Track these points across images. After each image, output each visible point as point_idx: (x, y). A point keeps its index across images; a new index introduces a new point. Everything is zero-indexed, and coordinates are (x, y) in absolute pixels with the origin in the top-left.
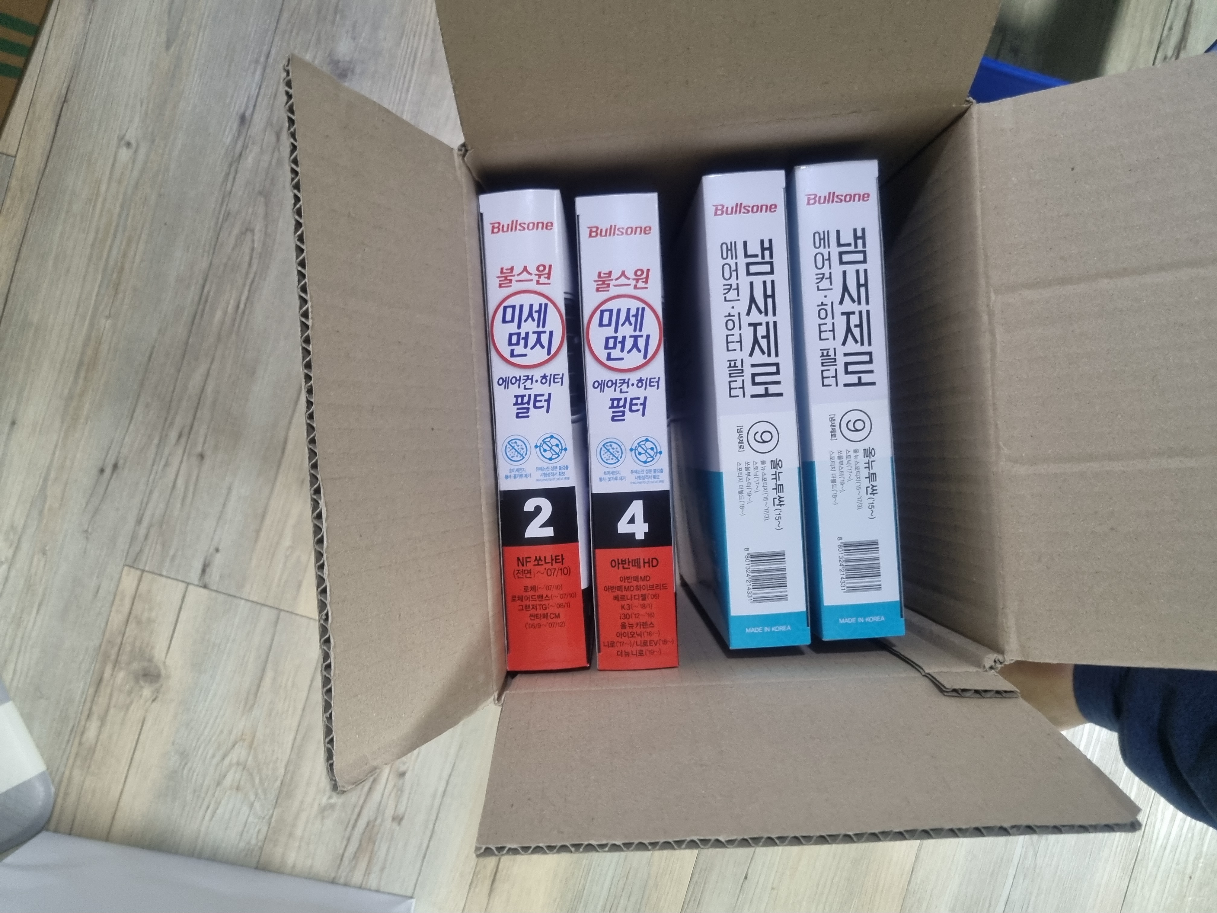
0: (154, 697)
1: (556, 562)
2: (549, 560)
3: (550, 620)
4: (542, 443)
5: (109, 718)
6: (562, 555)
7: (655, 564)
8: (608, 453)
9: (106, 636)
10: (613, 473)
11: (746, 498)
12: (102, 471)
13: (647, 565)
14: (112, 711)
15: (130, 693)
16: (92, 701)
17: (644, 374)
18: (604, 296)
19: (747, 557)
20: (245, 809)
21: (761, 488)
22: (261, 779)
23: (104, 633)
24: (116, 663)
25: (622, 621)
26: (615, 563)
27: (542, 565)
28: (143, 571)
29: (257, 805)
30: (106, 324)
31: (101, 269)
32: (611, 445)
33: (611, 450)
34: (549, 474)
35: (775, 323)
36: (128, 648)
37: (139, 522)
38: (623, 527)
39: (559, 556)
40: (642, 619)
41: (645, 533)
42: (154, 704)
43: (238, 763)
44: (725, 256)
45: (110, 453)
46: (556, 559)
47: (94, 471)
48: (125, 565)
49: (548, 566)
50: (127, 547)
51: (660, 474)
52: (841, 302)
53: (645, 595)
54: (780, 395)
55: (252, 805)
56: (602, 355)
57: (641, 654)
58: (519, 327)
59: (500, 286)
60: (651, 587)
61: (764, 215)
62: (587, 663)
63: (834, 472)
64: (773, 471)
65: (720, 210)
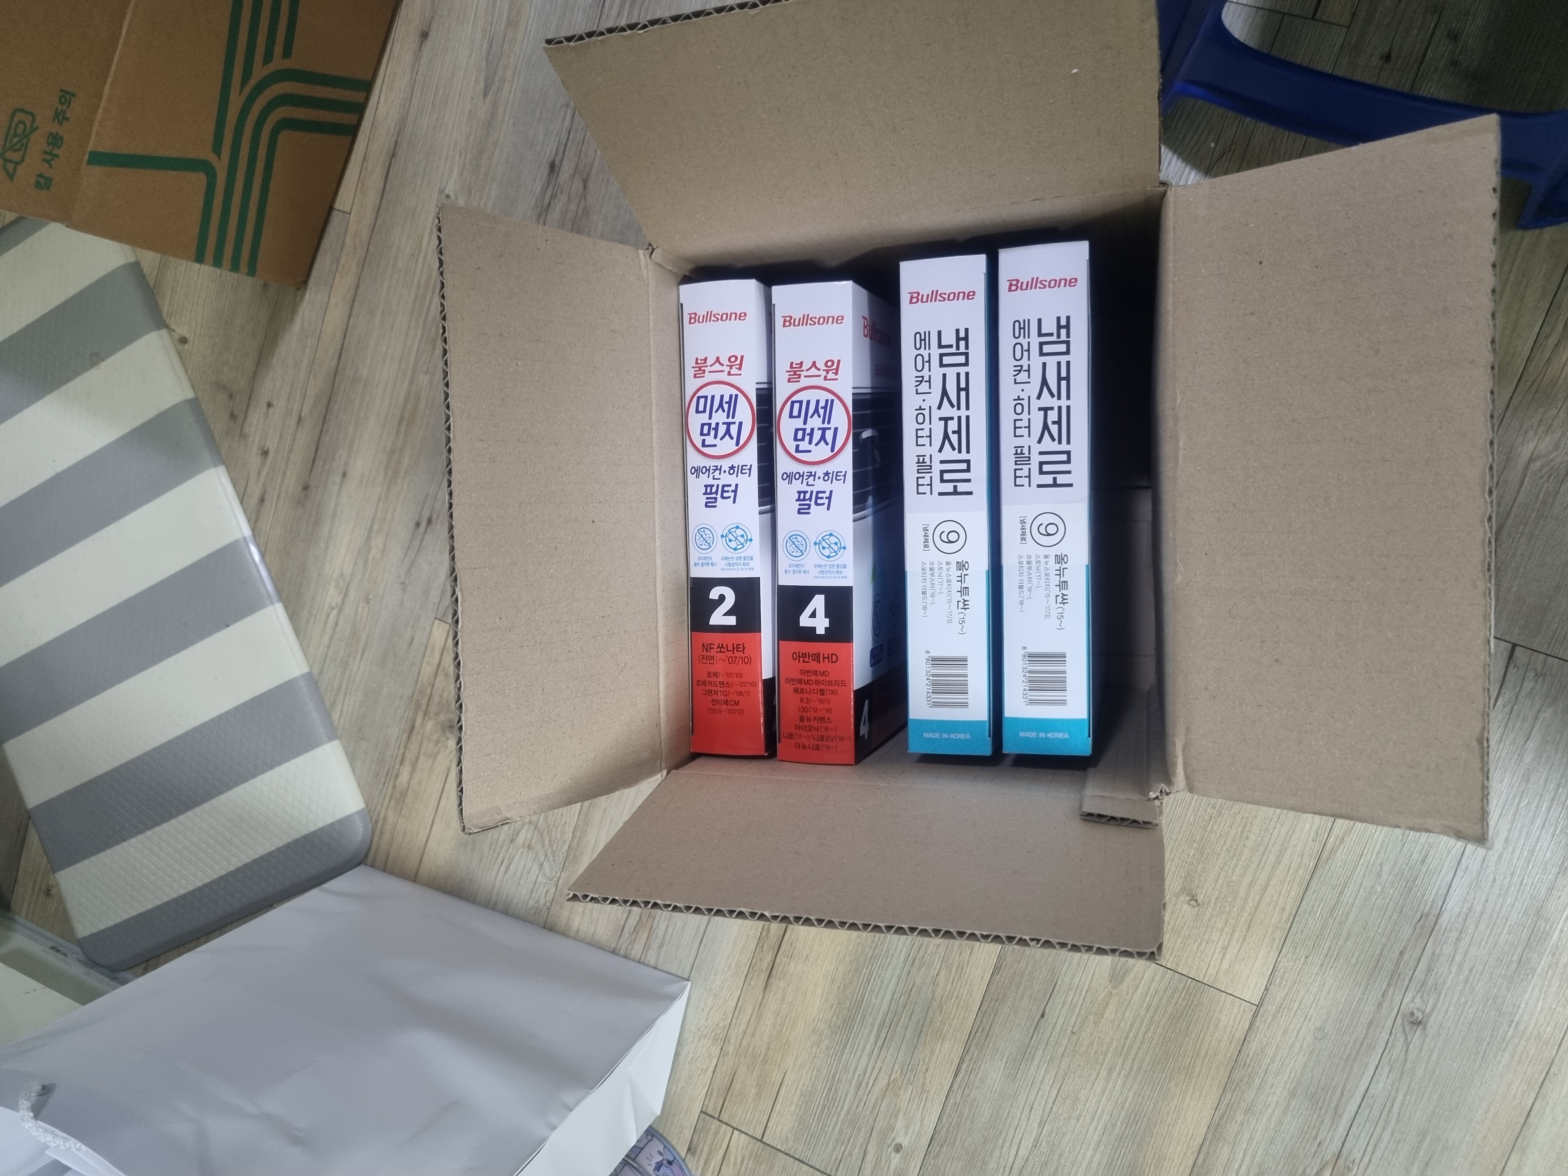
1: (737, 651)
2: (730, 648)
3: (730, 707)
4: (728, 532)
5: (419, 764)
6: (744, 644)
7: (834, 660)
8: (794, 546)
9: (419, 686)
10: (797, 566)
11: (930, 599)
12: (418, 525)
13: (826, 660)
14: (422, 758)
15: (437, 742)
16: (406, 747)
18: (796, 386)
19: (928, 660)
21: (945, 590)
22: (550, 841)
23: (416, 683)
24: (426, 714)
25: (801, 714)
26: (797, 656)
27: (725, 652)
32: (796, 538)
33: (796, 543)
34: (734, 564)
35: (968, 417)
36: (436, 699)
38: (805, 621)
39: (739, 645)
40: (820, 714)
41: (826, 628)
43: (530, 822)
44: (918, 346)
45: (425, 508)
46: (737, 648)
47: (412, 525)
48: (436, 618)
49: (730, 654)
50: (437, 601)
51: (843, 570)
52: (1039, 397)
53: (823, 690)
54: (971, 493)
56: (791, 446)
57: (817, 748)
58: (710, 417)
59: (695, 376)
60: (830, 683)
61: (962, 303)
62: (766, 751)
63: (1021, 578)
64: (959, 573)
65: (916, 298)
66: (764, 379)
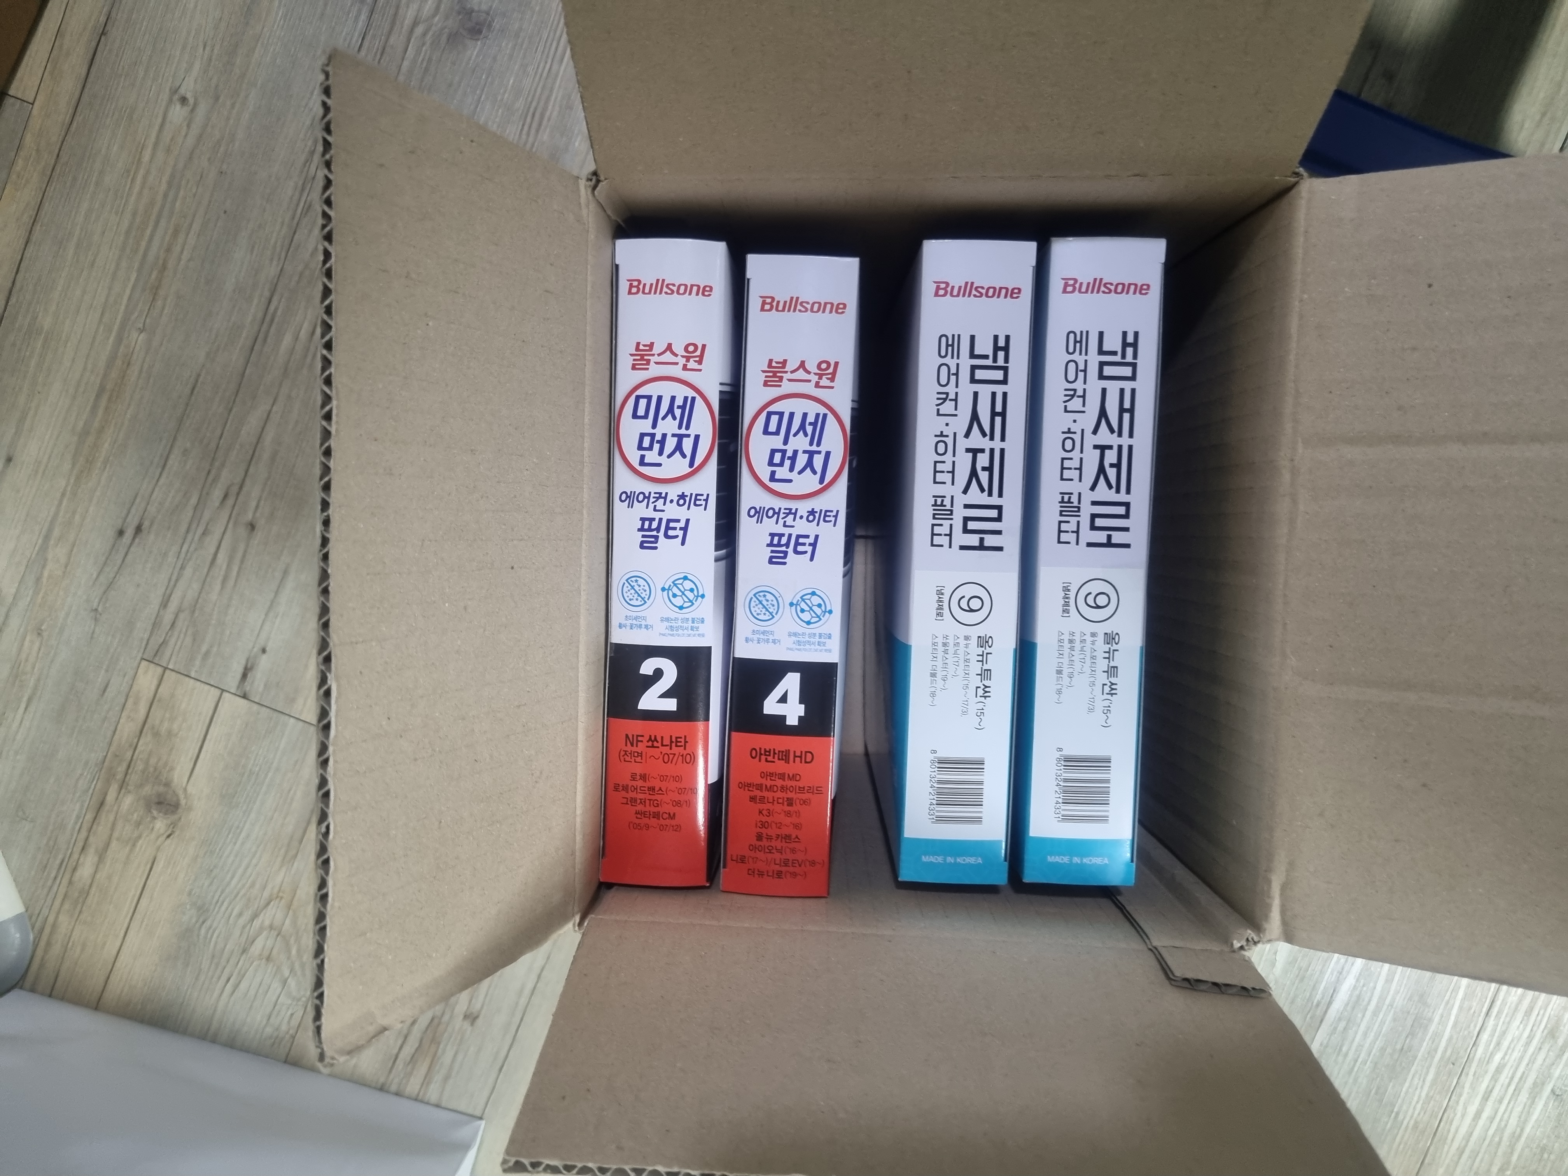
0: (169, 832)
1: (676, 746)
2: (667, 741)
3: (662, 822)
4: (672, 585)
5: (110, 852)
6: (685, 737)
7: (809, 759)
8: (760, 606)
9: (112, 749)
10: (764, 633)
11: (940, 683)
12: (121, 533)
13: (798, 759)
14: (114, 844)
15: (138, 824)
16: (90, 829)
17: (818, 504)
18: (774, 392)
19: (932, 762)
20: (276, 986)
21: (961, 672)
22: (298, 951)
23: (110, 744)
24: (123, 785)
25: (759, 830)
26: (757, 754)
27: (658, 747)
28: (166, 668)
29: (292, 983)
30: (137, 339)
31: (136, 265)
32: (764, 596)
33: (765, 603)
34: (677, 628)
35: (1002, 451)
36: (140, 766)
37: (164, 604)
38: (771, 706)
39: (681, 738)
40: (785, 831)
41: (800, 717)
42: (169, 841)
43: (271, 927)
44: (943, 353)
45: (133, 511)
46: (677, 742)
47: (111, 533)
48: (142, 659)
49: (666, 750)
50: (146, 636)
51: (827, 641)
52: (1095, 432)
53: (792, 799)
54: (1000, 549)
55: (285, 982)
56: (764, 472)
57: (779, 874)
58: (654, 426)
59: (634, 367)
60: (802, 790)
61: (1002, 302)
62: (707, 881)
63: (1061, 660)
64: (980, 651)
65: (943, 289)
66: (727, 380)
